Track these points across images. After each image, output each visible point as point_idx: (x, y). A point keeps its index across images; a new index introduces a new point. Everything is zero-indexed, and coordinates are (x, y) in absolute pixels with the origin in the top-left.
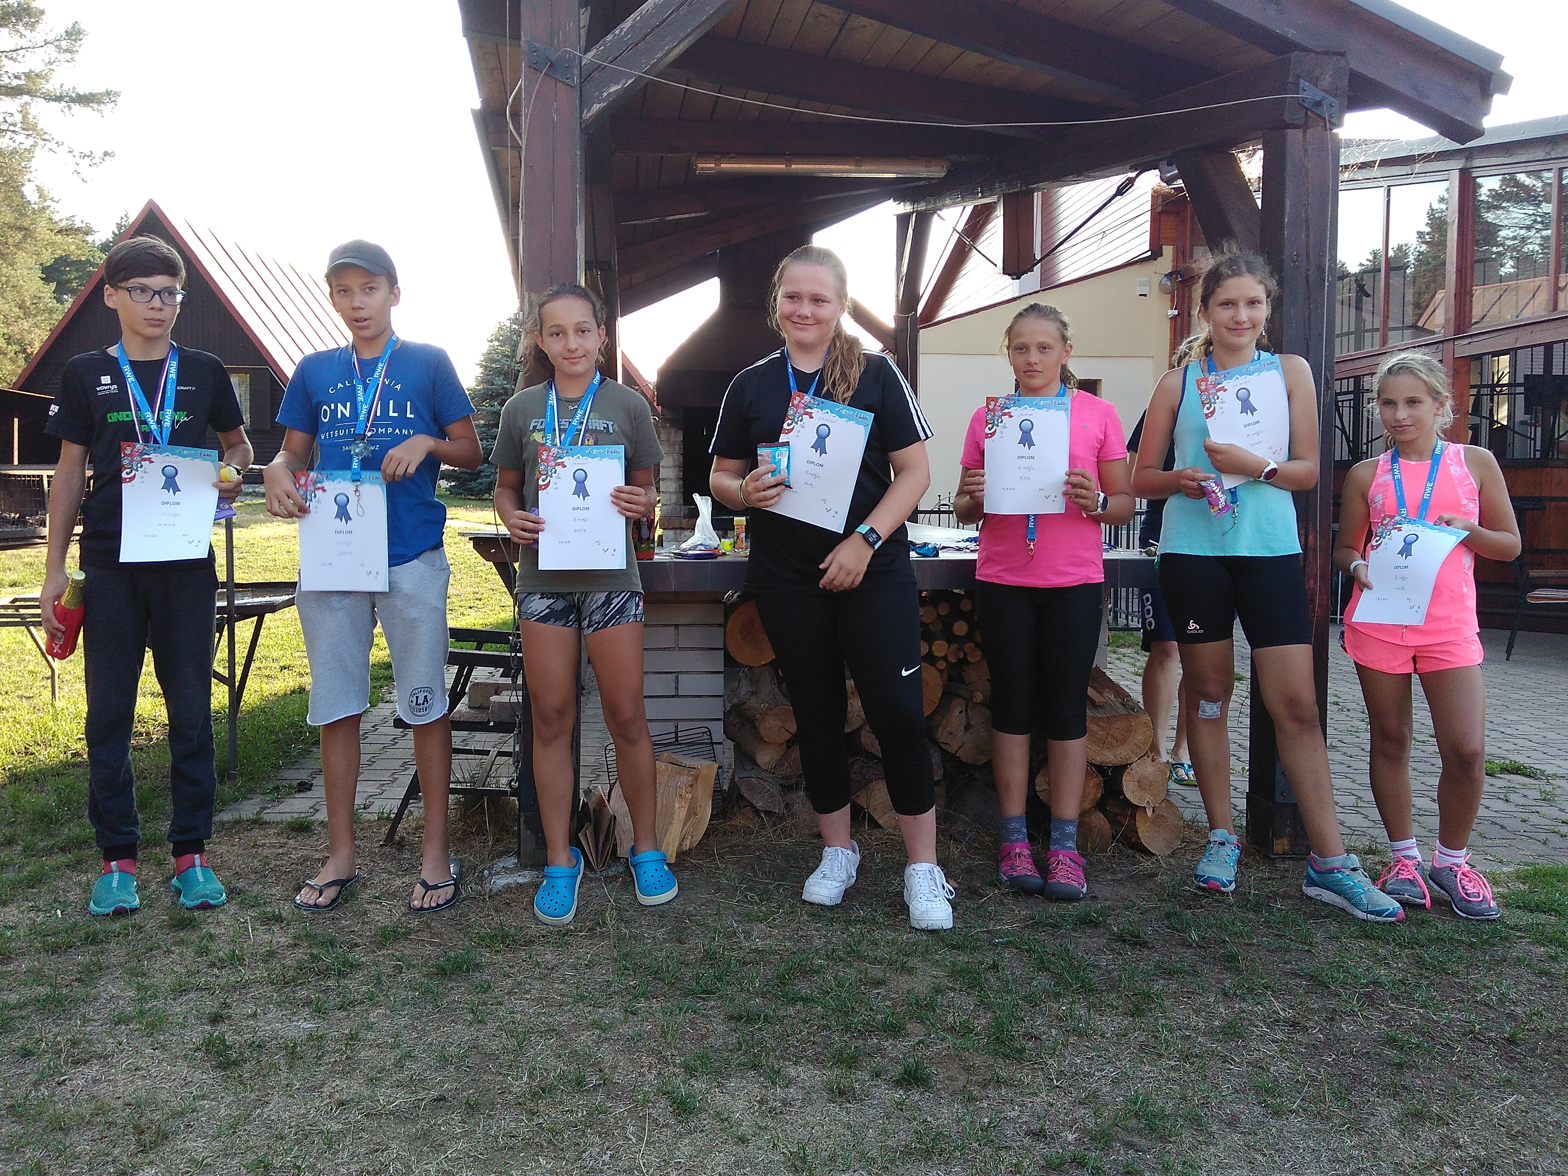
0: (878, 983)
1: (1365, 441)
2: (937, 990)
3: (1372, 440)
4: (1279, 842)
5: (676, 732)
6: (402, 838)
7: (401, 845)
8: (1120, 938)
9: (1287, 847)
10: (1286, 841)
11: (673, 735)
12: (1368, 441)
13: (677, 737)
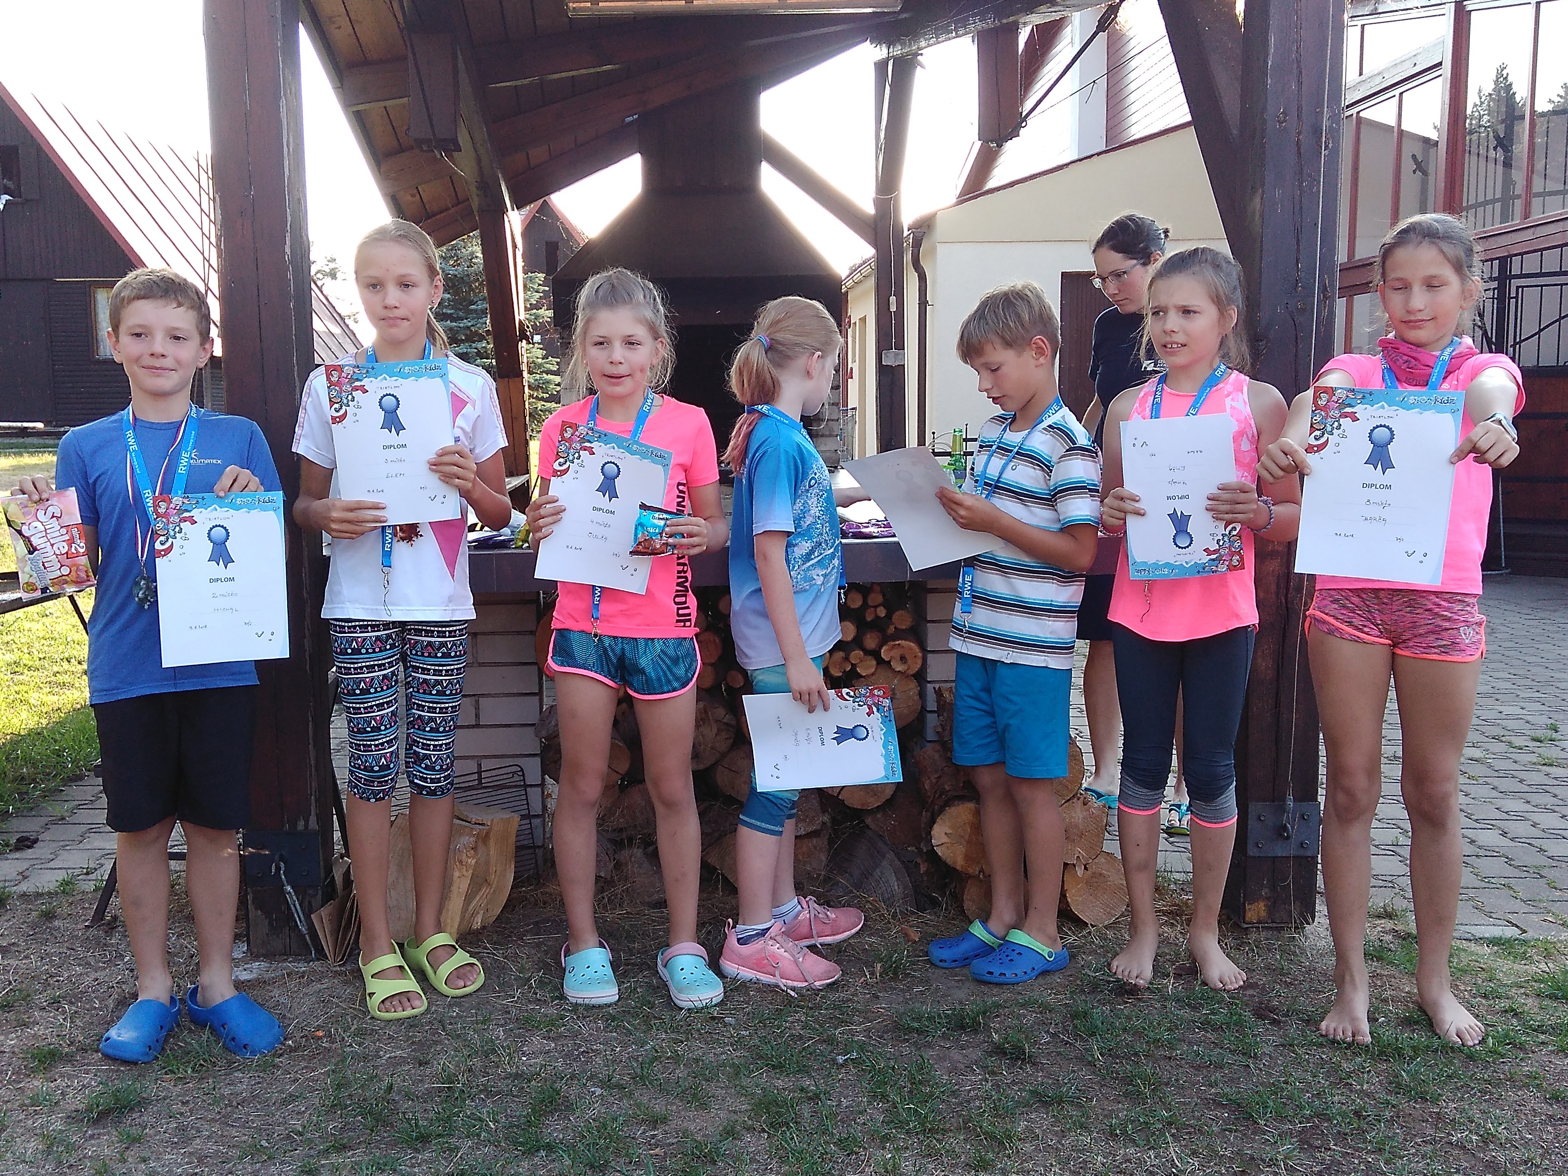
0: (655, 1122)
1: (1511, 342)
2: (730, 1132)
3: (1521, 341)
4: (1253, 907)
5: (479, 773)
6: (115, 918)
7: (112, 926)
8: (999, 1051)
9: (1263, 914)
10: (1262, 905)
11: (476, 776)
12: (1515, 343)
13: (480, 779)
